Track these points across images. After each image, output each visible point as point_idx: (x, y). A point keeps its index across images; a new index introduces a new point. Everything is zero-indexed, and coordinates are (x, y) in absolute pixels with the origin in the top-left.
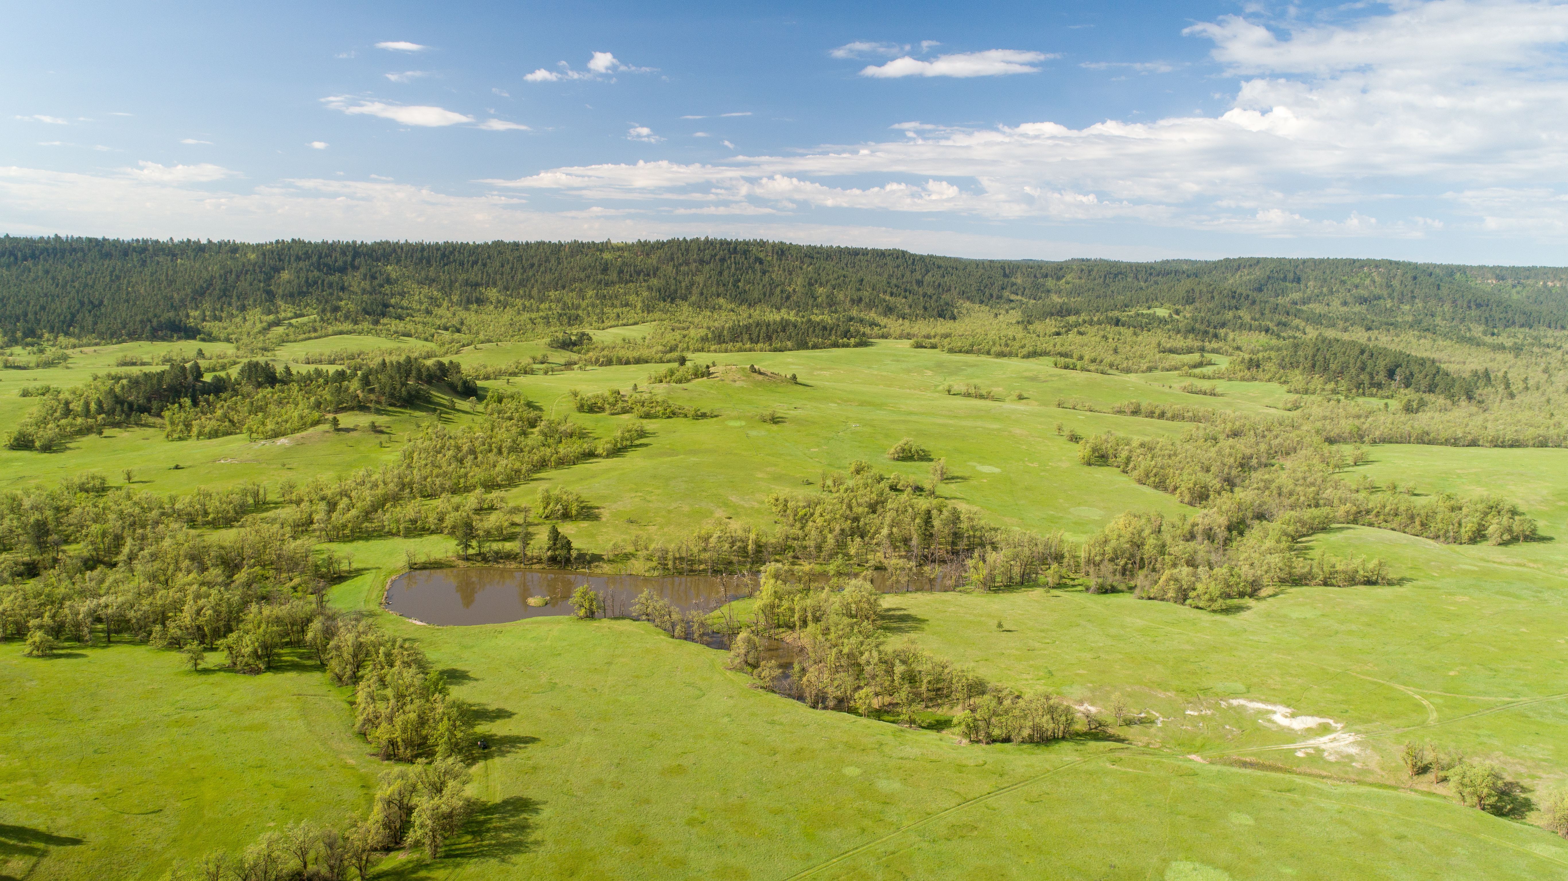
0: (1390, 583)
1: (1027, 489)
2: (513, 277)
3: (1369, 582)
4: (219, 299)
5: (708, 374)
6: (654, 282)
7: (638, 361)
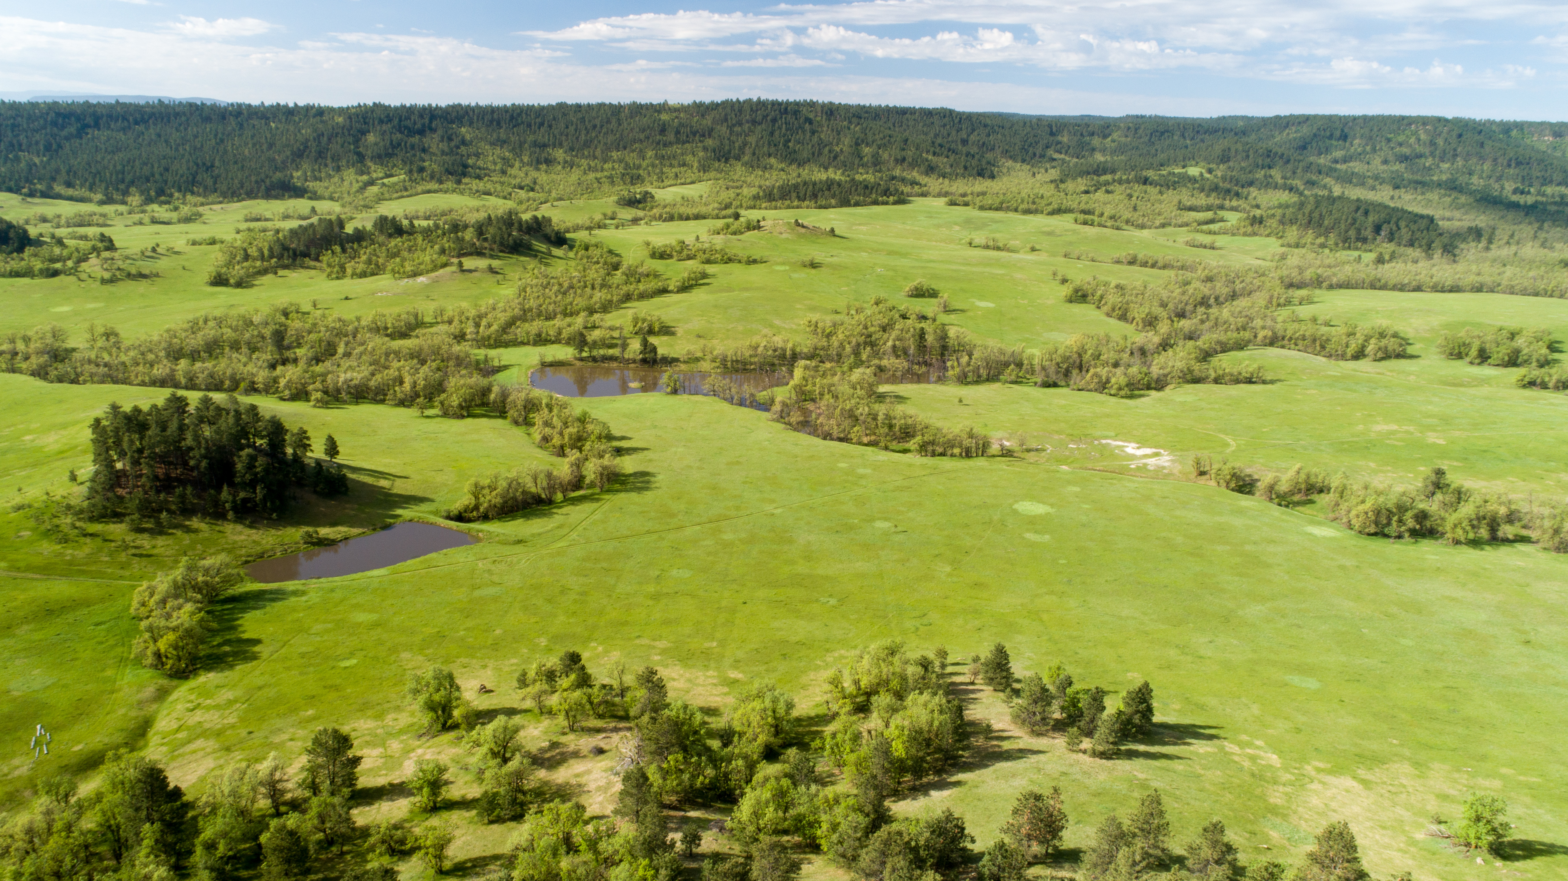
0: (1264, 382)
1: (1012, 319)
2: (577, 138)
3: (1249, 381)
4: (316, 161)
5: (758, 227)
6: (709, 142)
7: (697, 217)
